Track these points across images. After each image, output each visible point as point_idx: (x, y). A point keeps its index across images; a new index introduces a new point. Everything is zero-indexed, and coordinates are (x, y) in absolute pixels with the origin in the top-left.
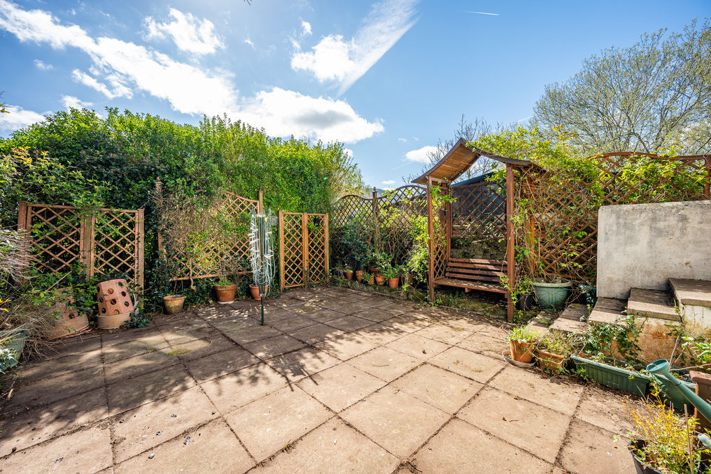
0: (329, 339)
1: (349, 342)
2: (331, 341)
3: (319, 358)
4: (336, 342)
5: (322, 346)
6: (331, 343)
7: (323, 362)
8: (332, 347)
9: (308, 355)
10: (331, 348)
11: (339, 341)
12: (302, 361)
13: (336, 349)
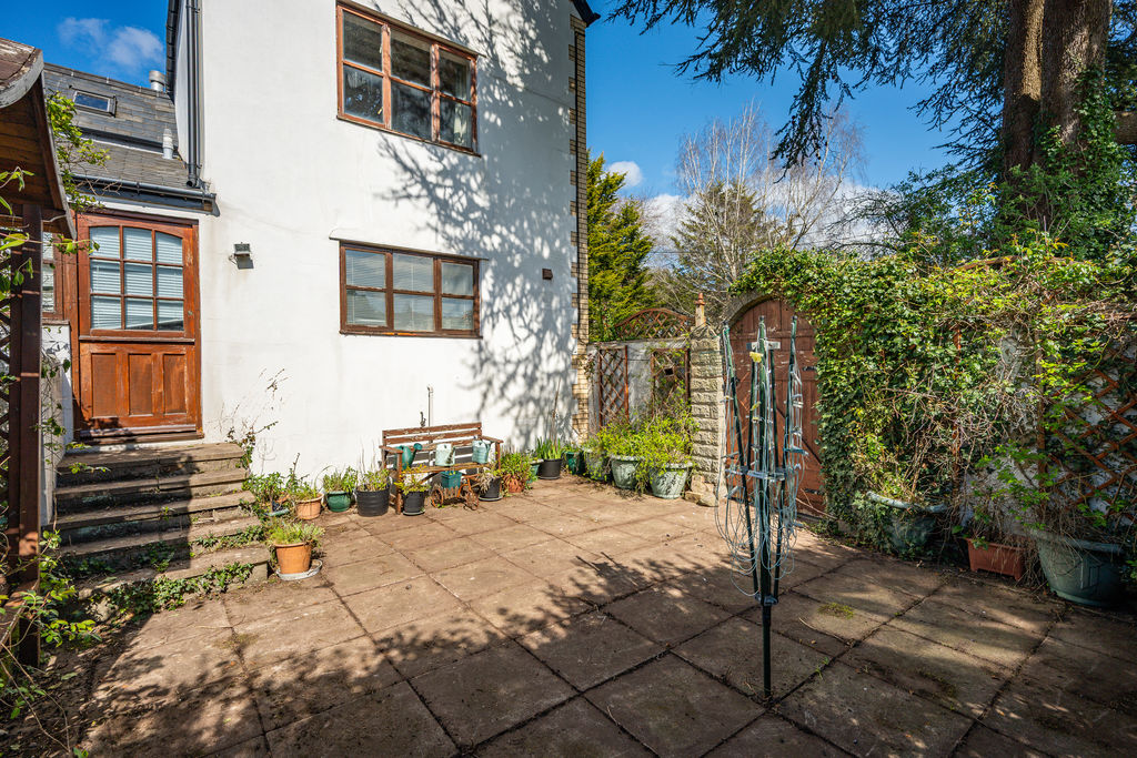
0: (559, 622)
1: (521, 611)
2: (556, 616)
3: (578, 585)
4: (549, 614)
5: (574, 604)
6: (556, 610)
7: (572, 579)
8: (556, 603)
9: (596, 590)
10: (559, 599)
11: (539, 616)
12: (601, 580)
13: (549, 598)
